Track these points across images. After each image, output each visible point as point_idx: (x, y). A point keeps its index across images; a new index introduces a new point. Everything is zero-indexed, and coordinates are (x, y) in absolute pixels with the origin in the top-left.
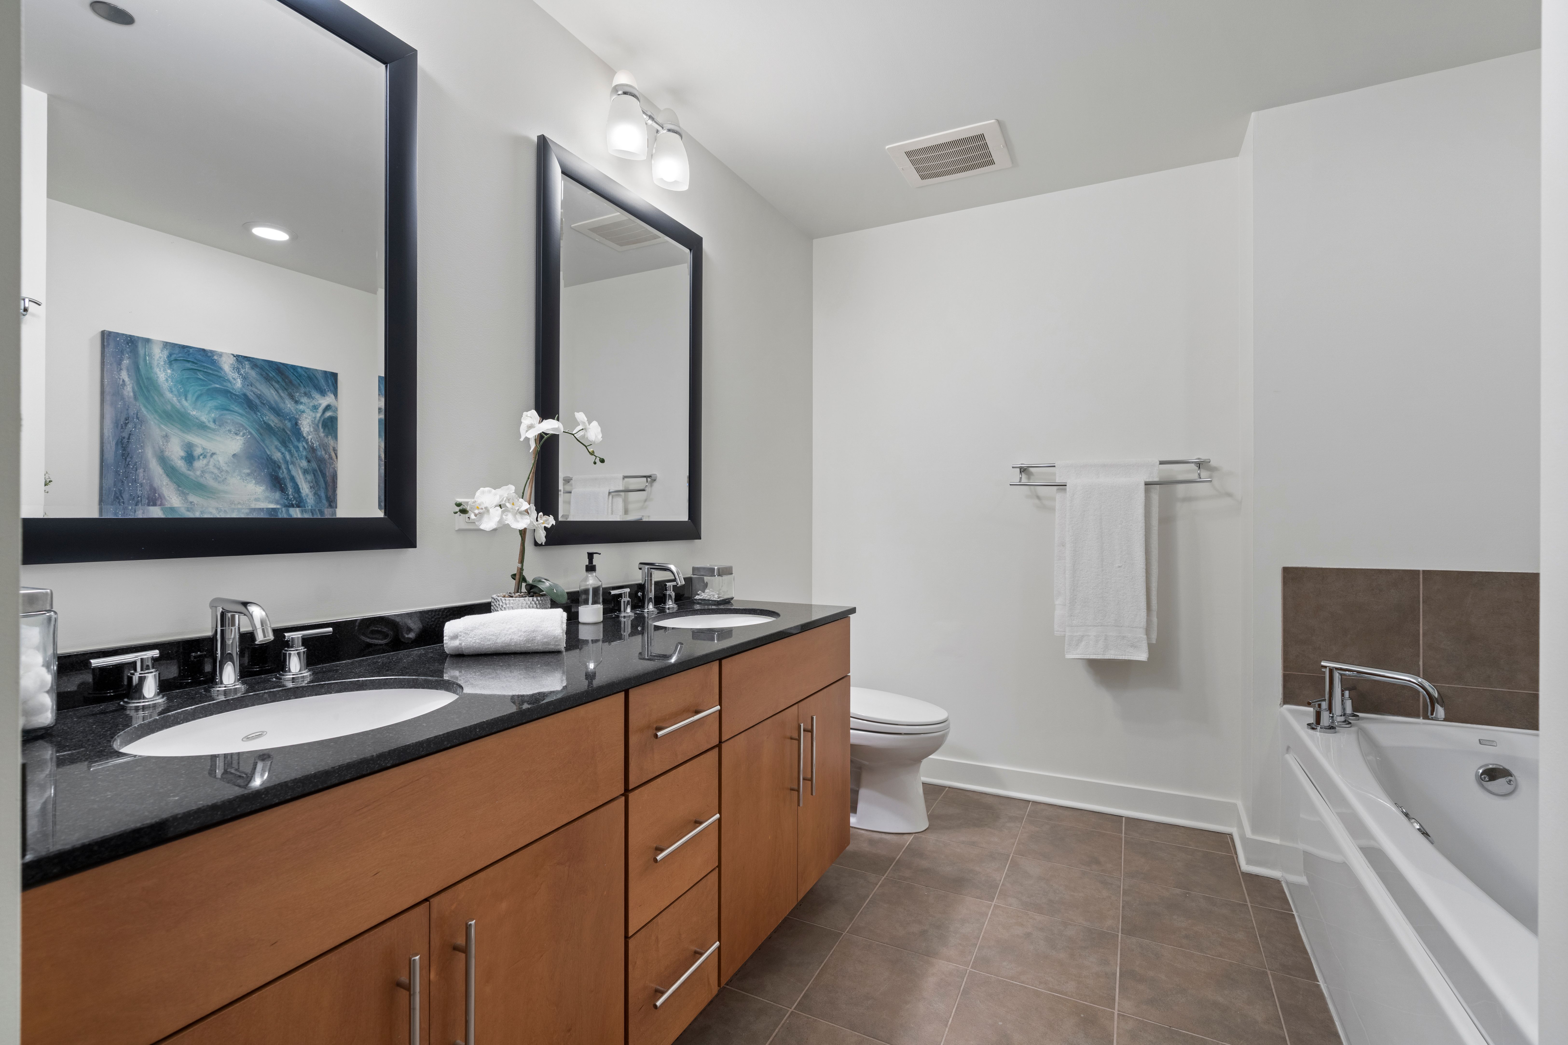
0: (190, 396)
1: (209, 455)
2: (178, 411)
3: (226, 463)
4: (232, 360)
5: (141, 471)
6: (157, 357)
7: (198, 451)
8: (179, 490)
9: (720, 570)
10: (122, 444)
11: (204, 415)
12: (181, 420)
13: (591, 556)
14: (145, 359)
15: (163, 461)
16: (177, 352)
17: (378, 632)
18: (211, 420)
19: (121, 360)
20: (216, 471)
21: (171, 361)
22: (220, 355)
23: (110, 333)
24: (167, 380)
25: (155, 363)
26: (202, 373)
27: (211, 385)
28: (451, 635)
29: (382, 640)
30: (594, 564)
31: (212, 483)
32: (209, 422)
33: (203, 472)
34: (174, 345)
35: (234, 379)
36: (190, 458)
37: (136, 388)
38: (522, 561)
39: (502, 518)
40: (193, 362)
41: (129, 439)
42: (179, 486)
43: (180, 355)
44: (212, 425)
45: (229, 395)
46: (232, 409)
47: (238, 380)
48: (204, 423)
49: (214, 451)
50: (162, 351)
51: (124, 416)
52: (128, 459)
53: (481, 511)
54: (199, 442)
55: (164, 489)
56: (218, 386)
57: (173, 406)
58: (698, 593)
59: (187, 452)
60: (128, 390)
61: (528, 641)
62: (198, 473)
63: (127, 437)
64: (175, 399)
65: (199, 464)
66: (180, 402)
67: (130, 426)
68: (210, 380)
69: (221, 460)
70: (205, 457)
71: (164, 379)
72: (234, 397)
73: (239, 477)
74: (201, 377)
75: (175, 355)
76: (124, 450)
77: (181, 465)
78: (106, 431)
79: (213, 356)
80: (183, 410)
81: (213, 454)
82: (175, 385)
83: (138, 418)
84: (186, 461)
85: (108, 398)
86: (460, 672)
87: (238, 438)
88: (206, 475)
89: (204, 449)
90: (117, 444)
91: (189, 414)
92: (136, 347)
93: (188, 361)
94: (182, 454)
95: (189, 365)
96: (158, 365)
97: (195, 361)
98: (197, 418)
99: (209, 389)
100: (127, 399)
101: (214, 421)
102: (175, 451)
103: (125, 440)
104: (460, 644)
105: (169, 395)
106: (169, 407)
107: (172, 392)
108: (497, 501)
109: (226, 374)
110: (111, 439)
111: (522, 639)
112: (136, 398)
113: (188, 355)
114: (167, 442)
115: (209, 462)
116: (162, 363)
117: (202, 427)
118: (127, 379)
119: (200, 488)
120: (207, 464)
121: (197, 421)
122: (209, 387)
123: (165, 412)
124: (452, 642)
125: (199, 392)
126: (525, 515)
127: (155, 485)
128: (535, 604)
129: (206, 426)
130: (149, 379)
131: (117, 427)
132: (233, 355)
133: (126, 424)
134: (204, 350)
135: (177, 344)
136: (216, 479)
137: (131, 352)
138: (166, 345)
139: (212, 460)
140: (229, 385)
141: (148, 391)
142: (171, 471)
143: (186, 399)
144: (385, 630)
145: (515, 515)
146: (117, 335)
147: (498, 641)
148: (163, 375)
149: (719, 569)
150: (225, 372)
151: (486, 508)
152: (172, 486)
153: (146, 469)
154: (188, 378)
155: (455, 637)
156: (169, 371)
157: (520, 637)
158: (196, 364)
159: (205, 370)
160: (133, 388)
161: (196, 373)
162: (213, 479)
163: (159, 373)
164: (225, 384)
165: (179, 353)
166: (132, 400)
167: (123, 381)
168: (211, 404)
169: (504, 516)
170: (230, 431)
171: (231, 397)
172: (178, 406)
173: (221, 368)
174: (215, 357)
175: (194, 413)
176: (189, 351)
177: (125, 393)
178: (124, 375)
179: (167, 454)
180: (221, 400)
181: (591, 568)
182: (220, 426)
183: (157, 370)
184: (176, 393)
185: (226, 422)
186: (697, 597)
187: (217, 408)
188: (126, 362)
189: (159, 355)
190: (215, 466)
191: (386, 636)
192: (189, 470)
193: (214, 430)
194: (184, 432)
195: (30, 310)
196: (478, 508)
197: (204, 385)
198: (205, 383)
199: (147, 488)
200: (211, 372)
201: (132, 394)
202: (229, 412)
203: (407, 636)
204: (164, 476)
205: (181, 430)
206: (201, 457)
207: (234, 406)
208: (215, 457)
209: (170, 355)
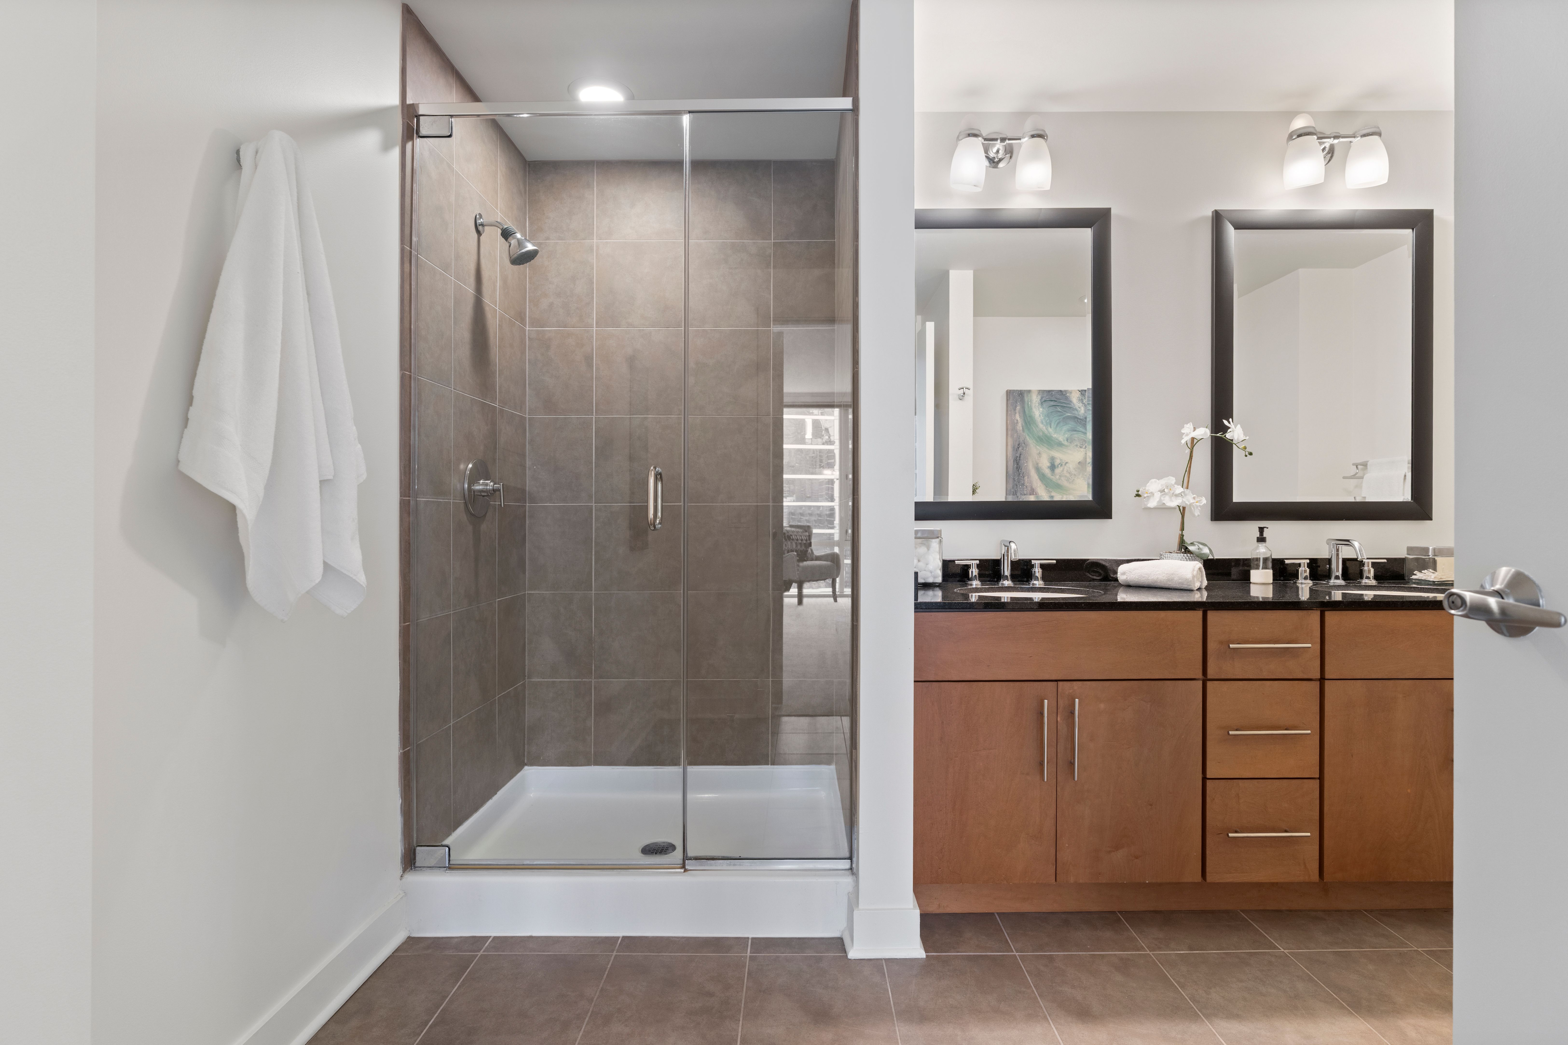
0: (1053, 424)
1: (1064, 464)
2: (1046, 436)
3: (1074, 469)
4: (1078, 394)
5: (1026, 478)
6: (1034, 401)
7: (1057, 462)
8: (1047, 489)
9: (1436, 550)
10: (1016, 461)
11: (1060, 435)
12: (1046, 441)
13: (1261, 530)
14: (1028, 404)
15: (1038, 469)
16: (1045, 395)
17: (1098, 572)
18: (1065, 439)
19: (1016, 407)
20: (1068, 475)
21: (1043, 402)
22: (1071, 392)
23: (1010, 390)
24: (1040, 416)
25: (1033, 405)
26: (1060, 407)
27: (1065, 414)
28: (1122, 572)
29: (1097, 576)
30: (1264, 536)
31: (1065, 483)
32: (1064, 440)
33: (1060, 476)
34: (1044, 391)
35: (1079, 407)
36: (1053, 467)
37: (1023, 424)
38: (1182, 529)
39: (1160, 499)
40: (1055, 401)
41: (1020, 457)
42: (1047, 487)
43: (1047, 397)
44: (1066, 443)
45: (1076, 420)
46: (1078, 430)
47: (1082, 408)
48: (1061, 442)
49: (1067, 461)
50: (1037, 396)
51: (1017, 443)
52: (1020, 471)
53: (1149, 495)
54: (1058, 455)
55: (1038, 489)
56: (1069, 414)
57: (1043, 433)
58: (1414, 573)
59: (1051, 463)
60: (1019, 427)
61: (1168, 580)
62: (1058, 477)
63: (1019, 456)
64: (1044, 428)
65: (1058, 471)
66: (1047, 430)
67: (1020, 449)
68: (1065, 411)
69: (1071, 466)
70: (1062, 465)
71: (1038, 415)
72: (1079, 421)
73: (1082, 479)
74: (1060, 410)
75: (1044, 398)
76: (1018, 465)
77: (1047, 472)
78: (1008, 453)
79: (1066, 394)
80: (1049, 434)
81: (1067, 463)
82: (1044, 418)
83: (1024, 443)
84: (1050, 469)
85: (1009, 433)
86: (1127, 595)
87: (1082, 450)
88: (1062, 478)
89: (1061, 460)
90: (1014, 461)
91: (1052, 437)
92: (1023, 397)
93: (1052, 401)
94: (1049, 464)
95: (1052, 403)
96: (1035, 407)
97: (1056, 400)
98: (1057, 439)
99: (1064, 418)
100: (1019, 432)
101: (1067, 440)
102: (1045, 464)
103: (1018, 458)
104: (1127, 578)
105: (1041, 426)
106: (1041, 434)
107: (1042, 423)
108: (1160, 487)
109: (1074, 405)
110: (1011, 458)
111: (1164, 578)
112: (1023, 430)
113: (1052, 396)
114: (1040, 457)
115: (1064, 469)
116: (1037, 405)
117: (1060, 444)
118: (1019, 419)
119: (1058, 487)
120: (1063, 471)
121: (1057, 441)
122: (1064, 416)
123: (1039, 437)
124: (1122, 576)
125: (1058, 421)
126: (1180, 496)
127: (1034, 487)
128: (1186, 558)
129: (1062, 444)
130: (1030, 417)
131: (1014, 450)
132: (1079, 390)
133: (1018, 448)
134: (1061, 391)
135: (1045, 390)
136: (1068, 480)
137: (1021, 401)
138: (1040, 391)
139: (1065, 467)
140: (1076, 412)
141: (1030, 425)
142: (1042, 477)
143: (1051, 427)
144: (1100, 571)
145: (1171, 497)
146: (1014, 391)
147: (1149, 578)
148: (1038, 412)
149: (1434, 549)
150: (1074, 403)
151: (1151, 493)
152: (1043, 487)
153: (1029, 476)
154: (1052, 412)
155: (1124, 574)
156: (1041, 409)
157: (1163, 577)
158: (1056, 401)
159: (1062, 405)
160: (1022, 424)
161: (1056, 408)
162: (1066, 480)
163: (1035, 411)
164: (1074, 412)
165: (1047, 396)
166: (1021, 432)
167: (1017, 420)
168: (1065, 428)
169: (1162, 498)
170: (1077, 446)
171: (1077, 421)
172: (1046, 432)
173: (1071, 402)
174: (1068, 395)
175: (1055, 436)
176: (1052, 393)
177: (1018, 428)
178: (1018, 417)
179: (1040, 465)
180: (1072, 424)
181: (1261, 539)
182: (1071, 443)
183: (1034, 410)
184: (1045, 423)
185: (1075, 440)
186: (1414, 577)
187: (1069, 430)
188: (1018, 408)
189: (1035, 399)
190: (1067, 471)
191: (1100, 575)
192: (1052, 475)
193: (1067, 446)
194: (1049, 449)
195: (966, 393)
196: (1147, 493)
197: (1061, 416)
198: (1061, 414)
199: (1029, 489)
200: (1065, 405)
201: (1021, 428)
202: (1076, 432)
203: (1112, 576)
204: (1038, 480)
205: (1048, 448)
206: (1059, 466)
207: (1079, 428)
208: (1067, 465)
209: (1042, 398)
